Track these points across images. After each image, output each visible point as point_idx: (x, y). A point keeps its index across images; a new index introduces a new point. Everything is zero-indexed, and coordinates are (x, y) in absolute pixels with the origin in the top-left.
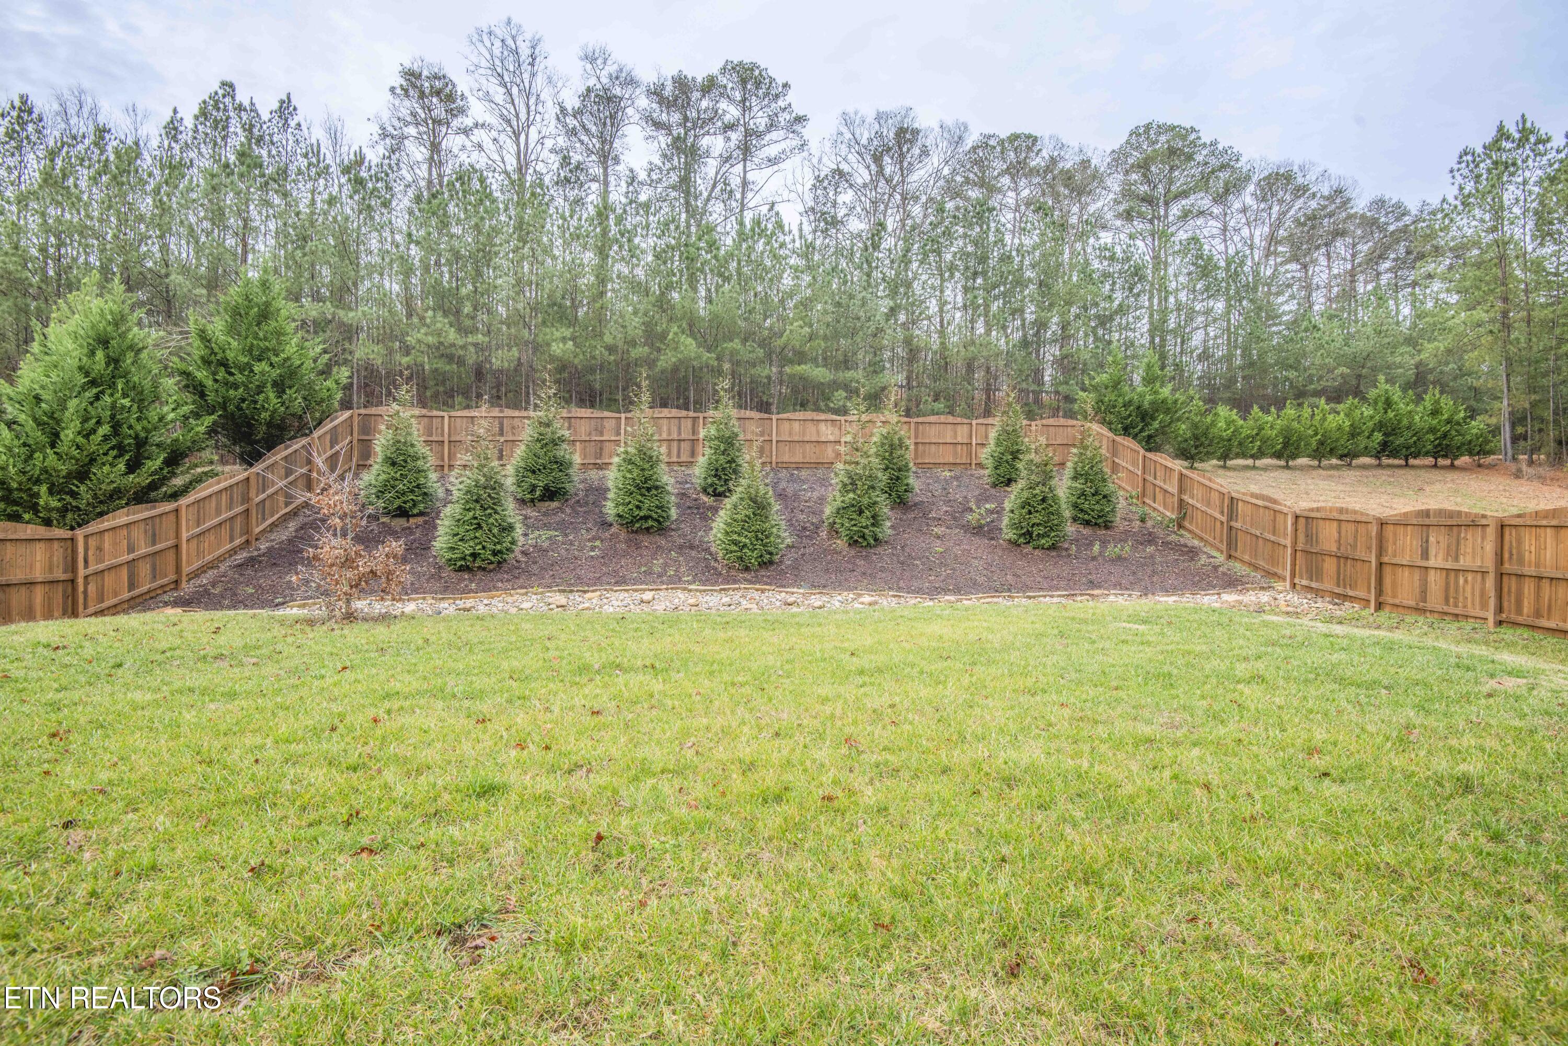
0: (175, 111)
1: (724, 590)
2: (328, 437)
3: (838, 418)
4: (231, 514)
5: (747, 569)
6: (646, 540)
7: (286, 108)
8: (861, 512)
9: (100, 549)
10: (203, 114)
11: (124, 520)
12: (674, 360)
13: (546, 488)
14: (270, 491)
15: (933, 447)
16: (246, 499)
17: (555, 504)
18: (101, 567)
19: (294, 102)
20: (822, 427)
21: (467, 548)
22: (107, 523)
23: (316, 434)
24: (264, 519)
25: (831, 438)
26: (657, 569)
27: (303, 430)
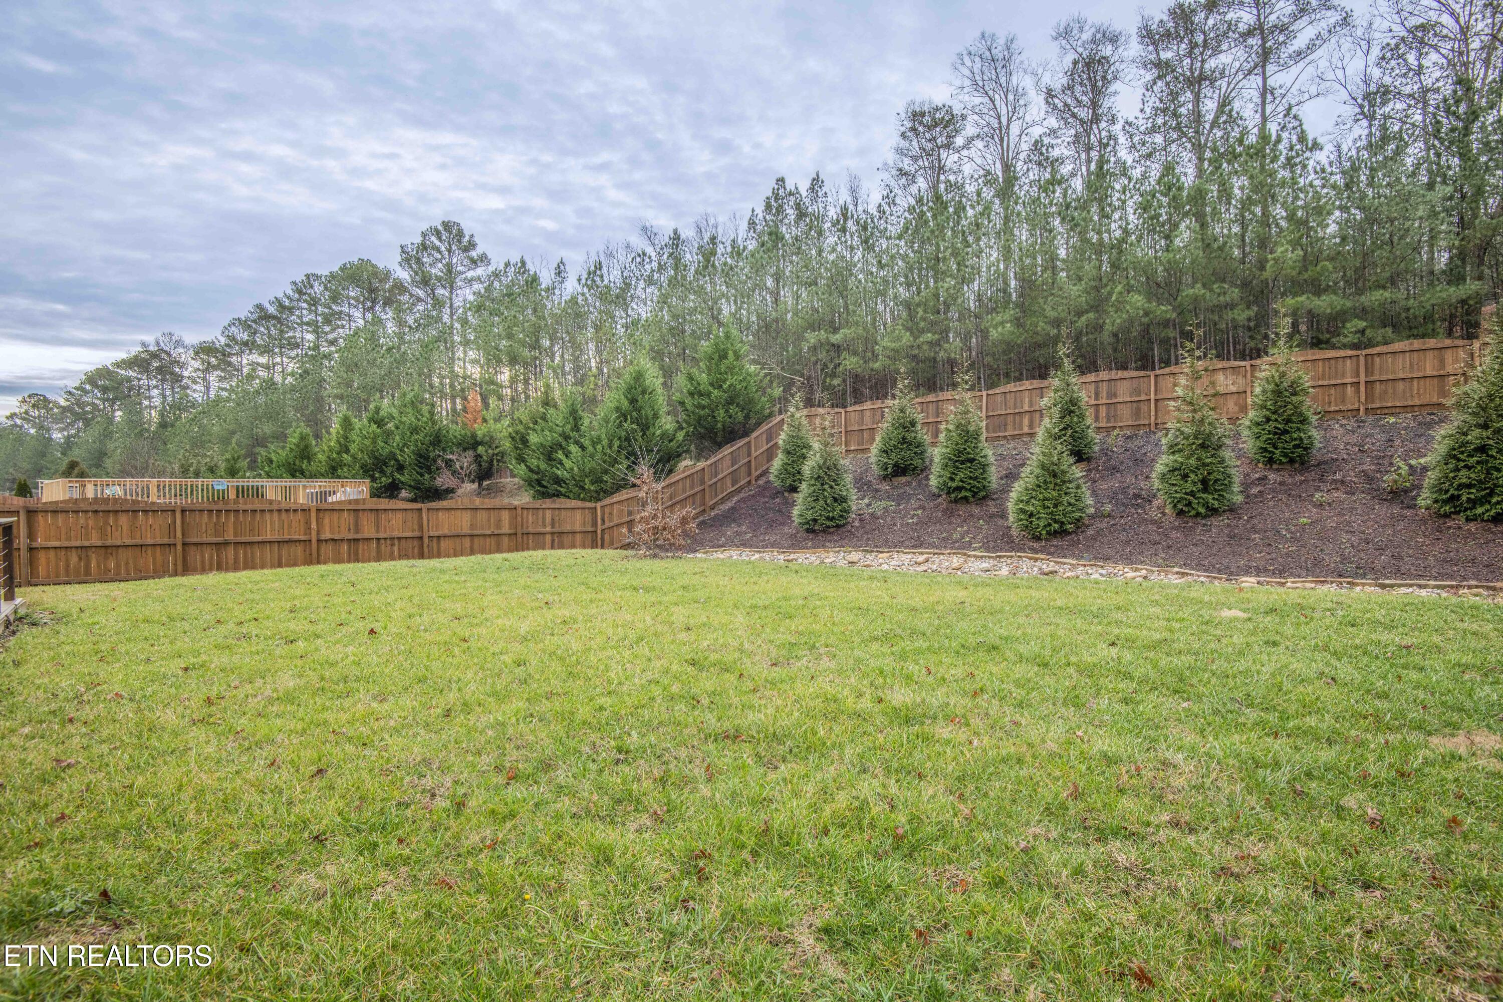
0: (753, 211)
1: (1000, 557)
2: (764, 436)
3: (1242, 363)
4: (692, 492)
5: (1038, 538)
6: (962, 509)
7: (816, 183)
8: (1185, 477)
9: (611, 514)
10: (768, 207)
11: (625, 497)
12: (1119, 321)
13: (896, 465)
14: (720, 476)
15: (1401, 385)
16: (703, 482)
17: (904, 479)
18: (612, 524)
19: (821, 177)
20: (1220, 377)
21: (809, 515)
22: (615, 498)
23: (755, 434)
24: (716, 495)
25: (1233, 389)
26: (956, 536)
27: (746, 434)
